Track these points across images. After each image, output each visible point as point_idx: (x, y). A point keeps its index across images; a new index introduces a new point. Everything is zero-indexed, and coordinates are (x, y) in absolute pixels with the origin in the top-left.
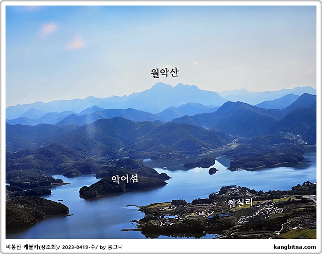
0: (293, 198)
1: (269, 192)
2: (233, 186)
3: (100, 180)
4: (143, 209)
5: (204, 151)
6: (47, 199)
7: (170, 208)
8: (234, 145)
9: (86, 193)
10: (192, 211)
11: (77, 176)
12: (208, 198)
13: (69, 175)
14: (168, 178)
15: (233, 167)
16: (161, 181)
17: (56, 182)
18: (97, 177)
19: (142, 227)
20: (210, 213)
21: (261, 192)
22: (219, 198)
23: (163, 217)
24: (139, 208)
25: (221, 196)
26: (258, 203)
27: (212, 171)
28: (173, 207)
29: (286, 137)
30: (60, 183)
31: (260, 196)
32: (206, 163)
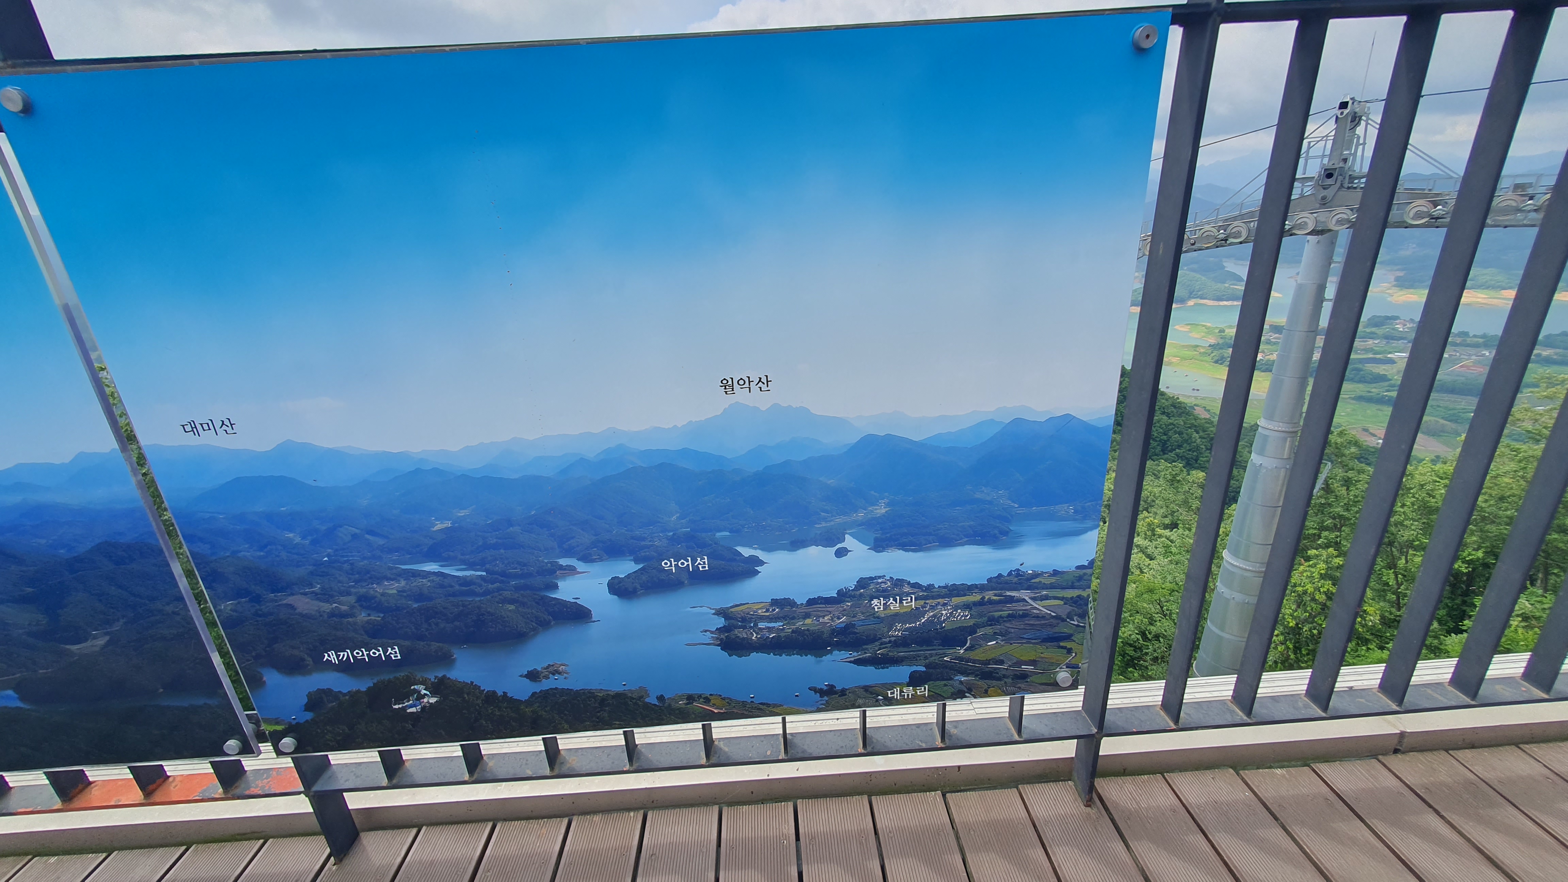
0: (989, 595)
1: (946, 587)
2: (880, 577)
3: (641, 566)
4: (720, 613)
5: (825, 519)
6: (553, 596)
7: (767, 611)
8: (881, 510)
9: (618, 588)
10: (807, 616)
11: (601, 559)
12: (836, 596)
13: (586, 559)
14: (762, 563)
15: (879, 546)
16: (750, 568)
17: (565, 569)
18: (637, 561)
19: (721, 640)
20: (839, 618)
21: (930, 587)
22: (854, 596)
23: (756, 625)
24: (714, 611)
25: (858, 593)
26: (925, 603)
27: (841, 553)
28: (774, 610)
29: (978, 495)
30: (571, 571)
31: (927, 592)
32: (830, 539)
